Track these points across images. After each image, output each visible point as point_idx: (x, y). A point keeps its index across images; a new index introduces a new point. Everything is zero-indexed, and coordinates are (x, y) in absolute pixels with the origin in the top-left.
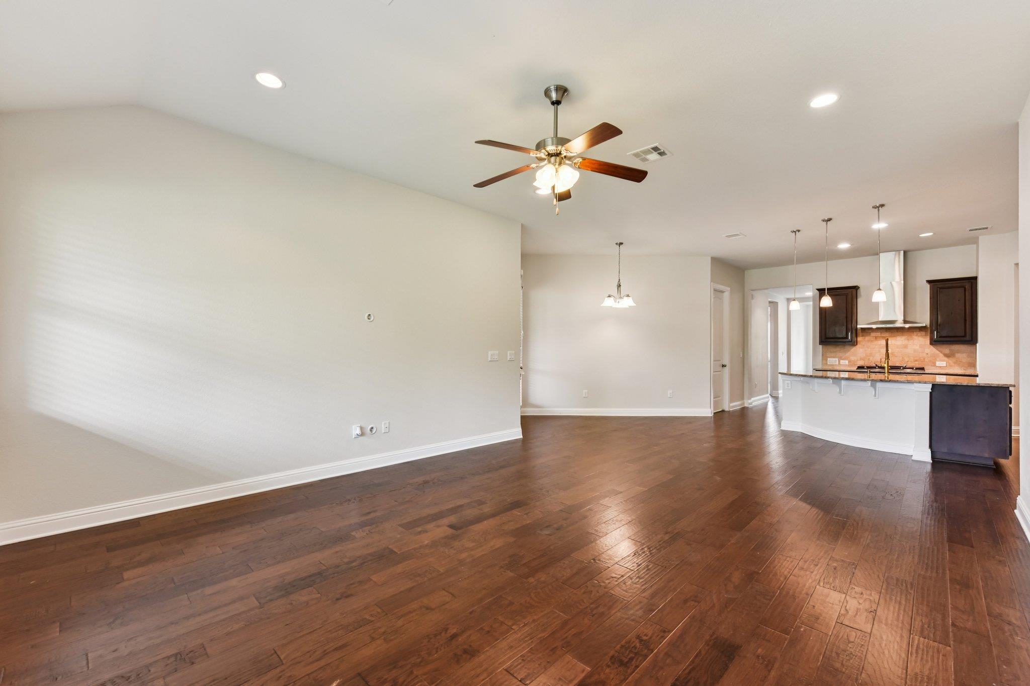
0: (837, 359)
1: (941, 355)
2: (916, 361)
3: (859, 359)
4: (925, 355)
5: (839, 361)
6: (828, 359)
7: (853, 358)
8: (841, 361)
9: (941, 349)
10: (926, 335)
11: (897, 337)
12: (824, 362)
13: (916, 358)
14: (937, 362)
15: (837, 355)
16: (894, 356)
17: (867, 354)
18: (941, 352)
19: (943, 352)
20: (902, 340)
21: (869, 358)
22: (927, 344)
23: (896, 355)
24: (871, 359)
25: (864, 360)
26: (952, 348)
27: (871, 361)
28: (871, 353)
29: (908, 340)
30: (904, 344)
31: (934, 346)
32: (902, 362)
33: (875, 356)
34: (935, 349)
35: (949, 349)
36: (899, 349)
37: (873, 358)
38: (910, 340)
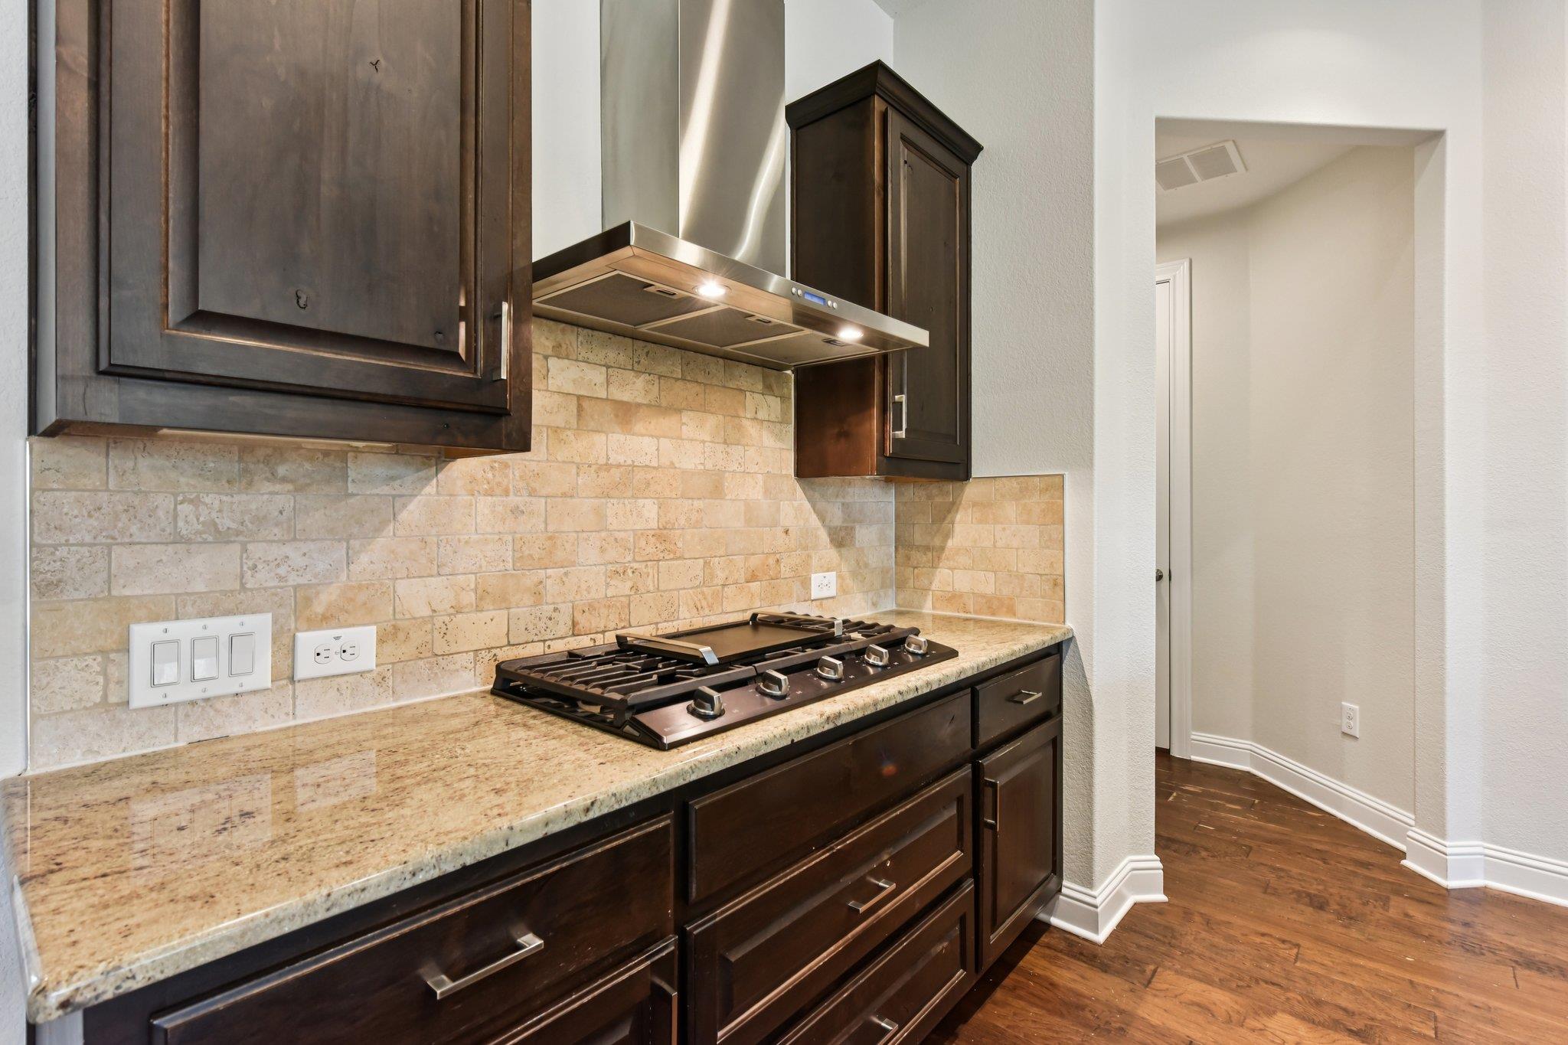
0: (261, 624)
1: (823, 535)
2: (753, 578)
3: (469, 598)
4: (780, 539)
5: (285, 648)
6: (143, 634)
8: (308, 640)
9: (822, 505)
10: (783, 422)
11: (686, 417)
12: (76, 680)
13: (755, 561)
14: (813, 576)
15: (264, 577)
16: (672, 556)
17: (524, 549)
18: (822, 518)
19: (827, 521)
20: (704, 442)
21: (541, 582)
22: (786, 476)
23: (680, 544)
24: (552, 588)
25: (503, 601)
26: (848, 499)
27: (554, 603)
28: (550, 538)
29: (725, 442)
30: (709, 466)
31: (806, 488)
32: (705, 589)
33: (573, 564)
34: (807, 505)
35: (843, 504)
36: (690, 501)
37: (566, 574)
38: (731, 444)
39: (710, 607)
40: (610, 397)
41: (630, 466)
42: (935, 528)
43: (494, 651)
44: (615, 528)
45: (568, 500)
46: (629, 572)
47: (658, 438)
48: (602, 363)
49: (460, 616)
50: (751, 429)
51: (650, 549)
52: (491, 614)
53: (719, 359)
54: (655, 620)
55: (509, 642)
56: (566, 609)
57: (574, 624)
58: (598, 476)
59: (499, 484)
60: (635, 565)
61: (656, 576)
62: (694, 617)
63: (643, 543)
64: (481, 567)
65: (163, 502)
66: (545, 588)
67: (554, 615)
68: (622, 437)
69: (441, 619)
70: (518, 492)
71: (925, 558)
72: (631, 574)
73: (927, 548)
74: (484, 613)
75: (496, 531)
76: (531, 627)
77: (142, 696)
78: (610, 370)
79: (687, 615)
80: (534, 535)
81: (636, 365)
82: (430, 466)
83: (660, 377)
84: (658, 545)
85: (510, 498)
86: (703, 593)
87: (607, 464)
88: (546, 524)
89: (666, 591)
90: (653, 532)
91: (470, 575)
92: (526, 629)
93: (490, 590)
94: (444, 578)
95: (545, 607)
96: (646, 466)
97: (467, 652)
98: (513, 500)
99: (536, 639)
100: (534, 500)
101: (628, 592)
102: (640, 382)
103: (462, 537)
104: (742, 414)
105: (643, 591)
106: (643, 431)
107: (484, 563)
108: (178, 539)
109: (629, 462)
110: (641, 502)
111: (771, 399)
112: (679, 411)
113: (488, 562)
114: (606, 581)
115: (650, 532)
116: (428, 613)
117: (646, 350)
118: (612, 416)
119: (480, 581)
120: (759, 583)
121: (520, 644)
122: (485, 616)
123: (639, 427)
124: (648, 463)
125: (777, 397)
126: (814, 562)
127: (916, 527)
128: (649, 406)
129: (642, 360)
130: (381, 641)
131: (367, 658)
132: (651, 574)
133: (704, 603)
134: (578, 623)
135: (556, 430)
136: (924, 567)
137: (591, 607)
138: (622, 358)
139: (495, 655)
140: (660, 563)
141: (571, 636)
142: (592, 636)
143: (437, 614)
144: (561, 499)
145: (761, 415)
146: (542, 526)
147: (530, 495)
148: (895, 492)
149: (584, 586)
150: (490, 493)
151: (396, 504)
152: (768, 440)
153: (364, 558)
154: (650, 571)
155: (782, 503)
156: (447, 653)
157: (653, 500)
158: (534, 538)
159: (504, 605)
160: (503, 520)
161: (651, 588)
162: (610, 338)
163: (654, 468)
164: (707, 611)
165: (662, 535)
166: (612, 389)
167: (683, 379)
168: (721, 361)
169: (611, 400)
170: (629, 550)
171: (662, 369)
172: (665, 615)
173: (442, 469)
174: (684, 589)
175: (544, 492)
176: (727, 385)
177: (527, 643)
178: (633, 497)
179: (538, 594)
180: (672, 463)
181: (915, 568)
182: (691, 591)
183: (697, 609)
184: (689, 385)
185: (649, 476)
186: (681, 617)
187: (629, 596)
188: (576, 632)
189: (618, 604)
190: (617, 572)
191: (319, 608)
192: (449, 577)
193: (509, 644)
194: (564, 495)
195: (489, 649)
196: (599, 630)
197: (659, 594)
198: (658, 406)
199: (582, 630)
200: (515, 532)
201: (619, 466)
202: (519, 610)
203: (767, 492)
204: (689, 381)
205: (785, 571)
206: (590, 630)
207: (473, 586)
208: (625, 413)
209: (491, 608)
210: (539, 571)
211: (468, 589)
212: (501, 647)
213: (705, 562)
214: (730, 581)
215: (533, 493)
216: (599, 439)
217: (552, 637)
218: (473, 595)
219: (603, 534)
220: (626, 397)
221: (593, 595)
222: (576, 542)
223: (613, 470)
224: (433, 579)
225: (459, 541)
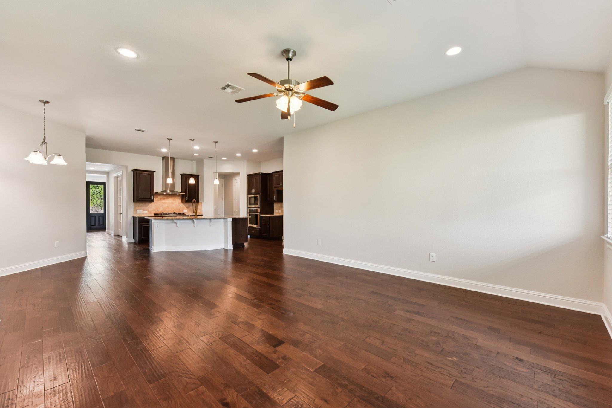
3: (153, 210)
5: (143, 212)
6: (137, 210)
7: (150, 210)
12: (135, 212)
13: (176, 208)
15: (142, 208)
20: (171, 201)
23: (169, 207)
24: (158, 209)
29: (174, 201)
34: (183, 205)
47: (167, 200)
68: (164, 201)
86: (171, 210)
102: (165, 197)
104: (176, 199)
111: (179, 198)
126: (184, 209)
131: (147, 213)
149: (161, 209)
152: (178, 201)
155: (180, 205)
165: (167, 207)
176: (174, 197)
185: (166, 203)
208: (164, 199)
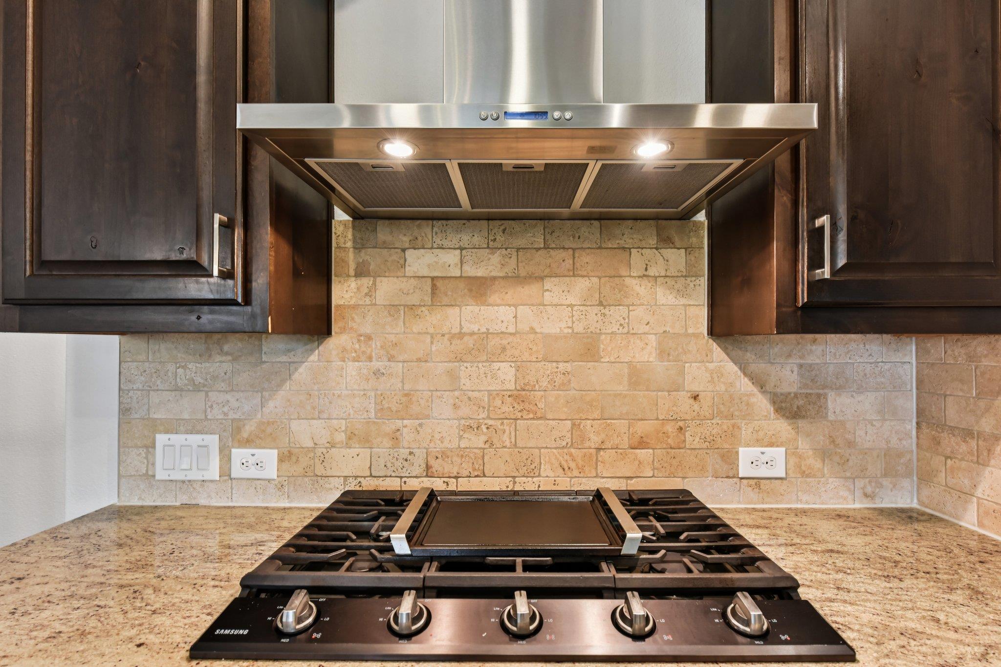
0: (213, 440)
1: (762, 404)
2: (642, 444)
3: (341, 437)
4: (685, 405)
5: (226, 457)
6: (161, 439)
8: (239, 454)
9: (758, 367)
10: (690, 273)
11: (548, 284)
12: (136, 460)
13: (642, 428)
14: (741, 450)
15: (216, 413)
16: (531, 416)
17: (384, 402)
18: (760, 383)
19: (768, 388)
20: (571, 306)
21: (399, 430)
22: (696, 336)
23: (541, 405)
24: (407, 436)
25: (366, 441)
26: (810, 360)
27: (409, 448)
28: (406, 395)
29: (601, 304)
30: (579, 328)
31: (730, 348)
32: (573, 450)
33: (427, 417)
34: (731, 368)
35: (801, 366)
36: (554, 364)
37: (421, 425)
38: (610, 305)
39: (581, 469)
40: (464, 275)
41: (483, 333)
42: (982, 404)
43: (359, 479)
44: (469, 388)
45: (423, 364)
46: (484, 427)
47: (516, 306)
48: (457, 246)
49: (333, 449)
50: (639, 288)
51: (506, 408)
52: (357, 451)
53: (592, 222)
54: (513, 474)
55: (371, 474)
56: (420, 454)
57: (428, 467)
58: (451, 343)
59: (364, 352)
60: (490, 422)
61: (513, 434)
62: (558, 477)
63: (498, 402)
64: (349, 415)
65: (171, 367)
66: (401, 434)
67: (409, 457)
68: (476, 309)
69: (320, 450)
70: (379, 358)
71: (964, 447)
72: (485, 430)
73: (968, 434)
74: (352, 449)
75: (362, 388)
76: (389, 465)
77: (161, 475)
78: (464, 252)
79: (551, 474)
80: (392, 392)
81: (491, 243)
82: (314, 341)
83: (518, 250)
84: (516, 405)
85: (372, 363)
86: (571, 455)
87: (460, 333)
88: (402, 382)
89: (525, 448)
90: (509, 393)
91: (342, 421)
92: (385, 466)
93: (356, 433)
94: (323, 421)
95: (402, 450)
96: (502, 333)
97: (339, 477)
98: (376, 364)
99: (393, 474)
100: (393, 364)
101: (482, 445)
102: (496, 258)
103: (336, 392)
104: (624, 273)
105: (498, 446)
106: (499, 301)
107: (352, 412)
108: (177, 389)
109: (484, 330)
110: (496, 365)
111: (669, 253)
112: (542, 278)
113: (355, 412)
114: (459, 434)
115: (506, 393)
116: (312, 445)
117: (502, 227)
118: (466, 290)
119: (349, 425)
120: (651, 451)
121: (380, 477)
122: (353, 451)
123: (494, 298)
124: (504, 330)
125: (679, 249)
126: (746, 432)
127: (950, 399)
128: (503, 278)
129: (498, 237)
130: (281, 460)
131: (271, 471)
132: (507, 432)
133: (573, 465)
134: (431, 467)
135: (412, 307)
136: (962, 459)
137: (444, 455)
138: (477, 240)
139: (360, 482)
140: (518, 422)
141: (425, 477)
142: (446, 480)
143: (318, 446)
144: (416, 364)
145: (652, 272)
146: (399, 385)
147: (389, 360)
148: (917, 349)
149: (437, 436)
150: (355, 360)
151: (290, 368)
152: (664, 297)
153: (271, 404)
154: (507, 428)
155: (687, 365)
156: (324, 475)
157: (510, 364)
158: (393, 396)
159: (367, 445)
160: (368, 380)
161: (508, 444)
162: (464, 224)
163: (511, 334)
164: (576, 473)
165: (520, 396)
166: (466, 267)
167: (547, 247)
168: (596, 223)
169: (465, 277)
170: (484, 408)
171: (521, 242)
172: (523, 471)
173: (322, 342)
174: (546, 448)
175: (401, 358)
176: (603, 246)
177: (386, 476)
178: (487, 361)
179: (395, 438)
180: (532, 328)
181: (947, 458)
182: (554, 451)
183: (564, 469)
184: (552, 252)
185: (505, 342)
186: (543, 474)
187: (484, 449)
188: (429, 474)
189: (471, 455)
190: (471, 427)
191: (245, 435)
192: (326, 421)
193: (371, 476)
194: (419, 360)
195: (356, 477)
196: (452, 475)
197: (517, 450)
198: (516, 277)
199: (435, 473)
200: (377, 390)
201: (472, 334)
202: (378, 450)
203: (663, 353)
204: (552, 248)
205: (692, 439)
206: (443, 474)
207: (343, 428)
208: (479, 287)
209: (358, 446)
210: (397, 421)
211: (340, 430)
212: (365, 477)
213: (574, 425)
214: (608, 445)
215: (391, 359)
216: (453, 312)
217: (408, 475)
218: (343, 434)
219: (456, 393)
220: (480, 273)
221: (446, 444)
222: (430, 400)
223: (466, 338)
224: (315, 421)
225: (334, 395)
